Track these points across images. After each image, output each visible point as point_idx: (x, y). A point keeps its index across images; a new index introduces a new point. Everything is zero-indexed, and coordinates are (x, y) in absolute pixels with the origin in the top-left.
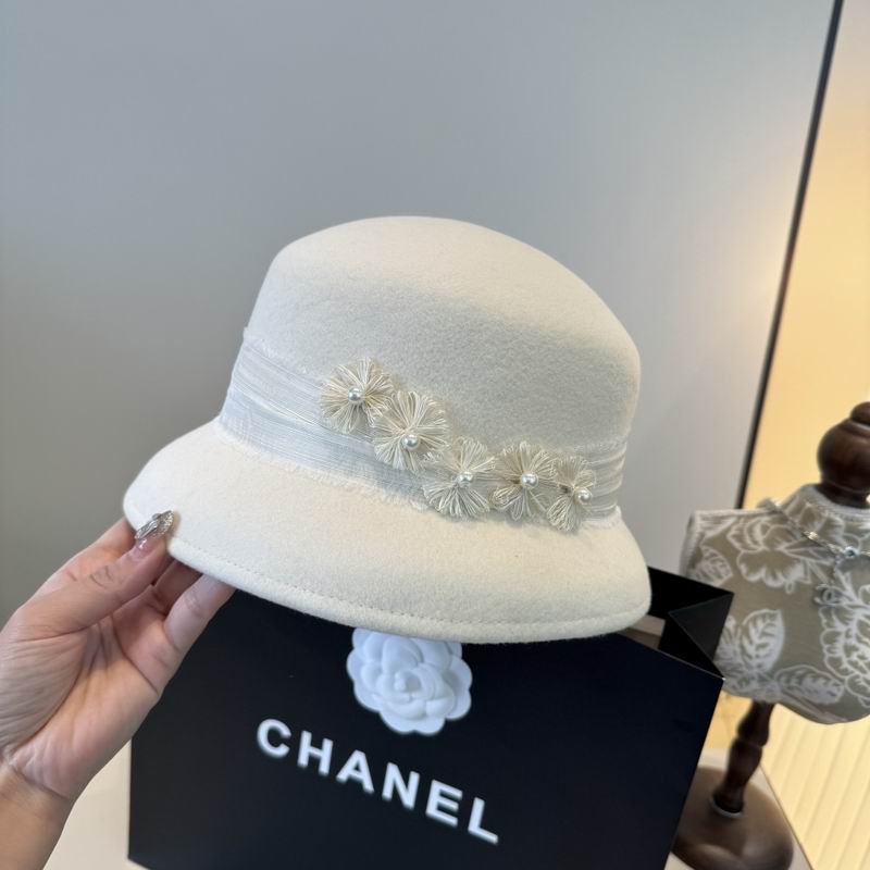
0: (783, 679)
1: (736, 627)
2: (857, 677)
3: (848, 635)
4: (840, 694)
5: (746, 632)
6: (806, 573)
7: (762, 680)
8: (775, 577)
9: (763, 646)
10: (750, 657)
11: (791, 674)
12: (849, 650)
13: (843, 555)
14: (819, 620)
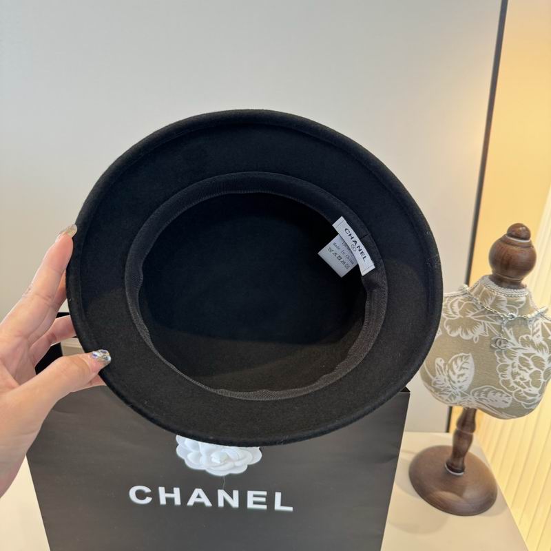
0: (476, 394)
1: (445, 365)
2: (520, 391)
3: (513, 367)
4: (510, 402)
5: (451, 367)
6: (485, 330)
7: (463, 395)
8: (467, 334)
9: (462, 375)
10: (454, 382)
11: (480, 391)
12: (514, 375)
13: (506, 318)
14: (495, 358)
